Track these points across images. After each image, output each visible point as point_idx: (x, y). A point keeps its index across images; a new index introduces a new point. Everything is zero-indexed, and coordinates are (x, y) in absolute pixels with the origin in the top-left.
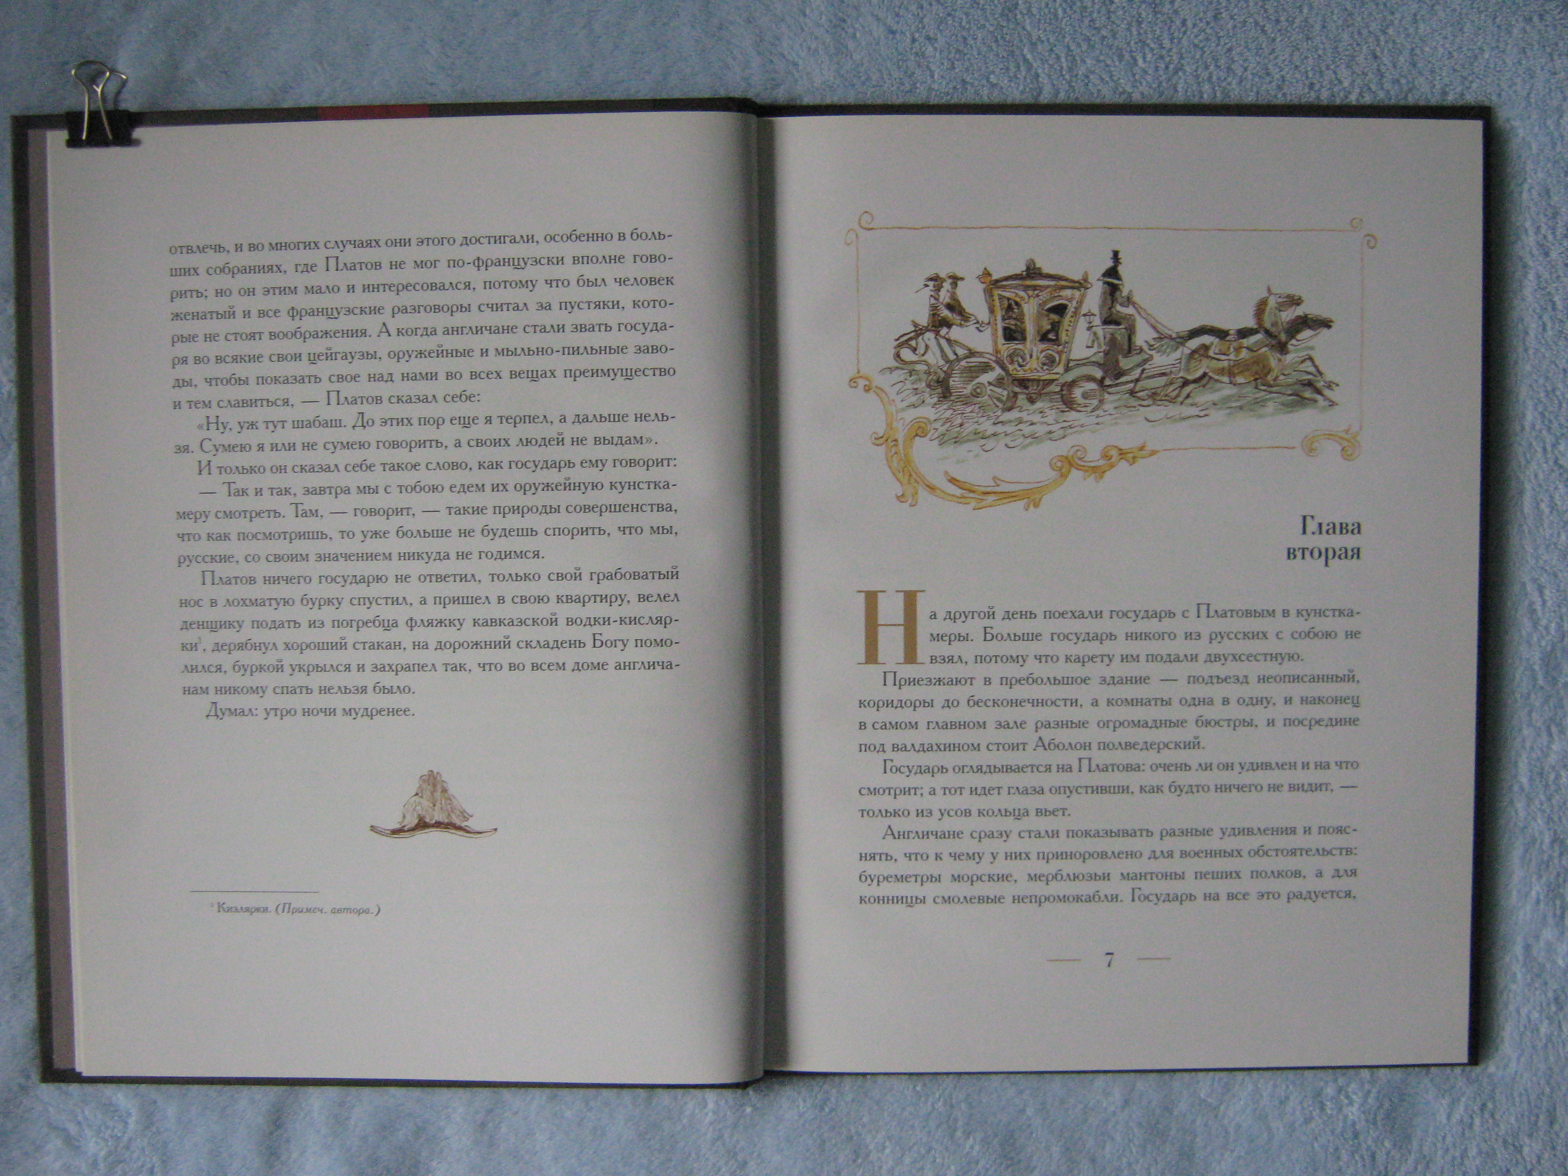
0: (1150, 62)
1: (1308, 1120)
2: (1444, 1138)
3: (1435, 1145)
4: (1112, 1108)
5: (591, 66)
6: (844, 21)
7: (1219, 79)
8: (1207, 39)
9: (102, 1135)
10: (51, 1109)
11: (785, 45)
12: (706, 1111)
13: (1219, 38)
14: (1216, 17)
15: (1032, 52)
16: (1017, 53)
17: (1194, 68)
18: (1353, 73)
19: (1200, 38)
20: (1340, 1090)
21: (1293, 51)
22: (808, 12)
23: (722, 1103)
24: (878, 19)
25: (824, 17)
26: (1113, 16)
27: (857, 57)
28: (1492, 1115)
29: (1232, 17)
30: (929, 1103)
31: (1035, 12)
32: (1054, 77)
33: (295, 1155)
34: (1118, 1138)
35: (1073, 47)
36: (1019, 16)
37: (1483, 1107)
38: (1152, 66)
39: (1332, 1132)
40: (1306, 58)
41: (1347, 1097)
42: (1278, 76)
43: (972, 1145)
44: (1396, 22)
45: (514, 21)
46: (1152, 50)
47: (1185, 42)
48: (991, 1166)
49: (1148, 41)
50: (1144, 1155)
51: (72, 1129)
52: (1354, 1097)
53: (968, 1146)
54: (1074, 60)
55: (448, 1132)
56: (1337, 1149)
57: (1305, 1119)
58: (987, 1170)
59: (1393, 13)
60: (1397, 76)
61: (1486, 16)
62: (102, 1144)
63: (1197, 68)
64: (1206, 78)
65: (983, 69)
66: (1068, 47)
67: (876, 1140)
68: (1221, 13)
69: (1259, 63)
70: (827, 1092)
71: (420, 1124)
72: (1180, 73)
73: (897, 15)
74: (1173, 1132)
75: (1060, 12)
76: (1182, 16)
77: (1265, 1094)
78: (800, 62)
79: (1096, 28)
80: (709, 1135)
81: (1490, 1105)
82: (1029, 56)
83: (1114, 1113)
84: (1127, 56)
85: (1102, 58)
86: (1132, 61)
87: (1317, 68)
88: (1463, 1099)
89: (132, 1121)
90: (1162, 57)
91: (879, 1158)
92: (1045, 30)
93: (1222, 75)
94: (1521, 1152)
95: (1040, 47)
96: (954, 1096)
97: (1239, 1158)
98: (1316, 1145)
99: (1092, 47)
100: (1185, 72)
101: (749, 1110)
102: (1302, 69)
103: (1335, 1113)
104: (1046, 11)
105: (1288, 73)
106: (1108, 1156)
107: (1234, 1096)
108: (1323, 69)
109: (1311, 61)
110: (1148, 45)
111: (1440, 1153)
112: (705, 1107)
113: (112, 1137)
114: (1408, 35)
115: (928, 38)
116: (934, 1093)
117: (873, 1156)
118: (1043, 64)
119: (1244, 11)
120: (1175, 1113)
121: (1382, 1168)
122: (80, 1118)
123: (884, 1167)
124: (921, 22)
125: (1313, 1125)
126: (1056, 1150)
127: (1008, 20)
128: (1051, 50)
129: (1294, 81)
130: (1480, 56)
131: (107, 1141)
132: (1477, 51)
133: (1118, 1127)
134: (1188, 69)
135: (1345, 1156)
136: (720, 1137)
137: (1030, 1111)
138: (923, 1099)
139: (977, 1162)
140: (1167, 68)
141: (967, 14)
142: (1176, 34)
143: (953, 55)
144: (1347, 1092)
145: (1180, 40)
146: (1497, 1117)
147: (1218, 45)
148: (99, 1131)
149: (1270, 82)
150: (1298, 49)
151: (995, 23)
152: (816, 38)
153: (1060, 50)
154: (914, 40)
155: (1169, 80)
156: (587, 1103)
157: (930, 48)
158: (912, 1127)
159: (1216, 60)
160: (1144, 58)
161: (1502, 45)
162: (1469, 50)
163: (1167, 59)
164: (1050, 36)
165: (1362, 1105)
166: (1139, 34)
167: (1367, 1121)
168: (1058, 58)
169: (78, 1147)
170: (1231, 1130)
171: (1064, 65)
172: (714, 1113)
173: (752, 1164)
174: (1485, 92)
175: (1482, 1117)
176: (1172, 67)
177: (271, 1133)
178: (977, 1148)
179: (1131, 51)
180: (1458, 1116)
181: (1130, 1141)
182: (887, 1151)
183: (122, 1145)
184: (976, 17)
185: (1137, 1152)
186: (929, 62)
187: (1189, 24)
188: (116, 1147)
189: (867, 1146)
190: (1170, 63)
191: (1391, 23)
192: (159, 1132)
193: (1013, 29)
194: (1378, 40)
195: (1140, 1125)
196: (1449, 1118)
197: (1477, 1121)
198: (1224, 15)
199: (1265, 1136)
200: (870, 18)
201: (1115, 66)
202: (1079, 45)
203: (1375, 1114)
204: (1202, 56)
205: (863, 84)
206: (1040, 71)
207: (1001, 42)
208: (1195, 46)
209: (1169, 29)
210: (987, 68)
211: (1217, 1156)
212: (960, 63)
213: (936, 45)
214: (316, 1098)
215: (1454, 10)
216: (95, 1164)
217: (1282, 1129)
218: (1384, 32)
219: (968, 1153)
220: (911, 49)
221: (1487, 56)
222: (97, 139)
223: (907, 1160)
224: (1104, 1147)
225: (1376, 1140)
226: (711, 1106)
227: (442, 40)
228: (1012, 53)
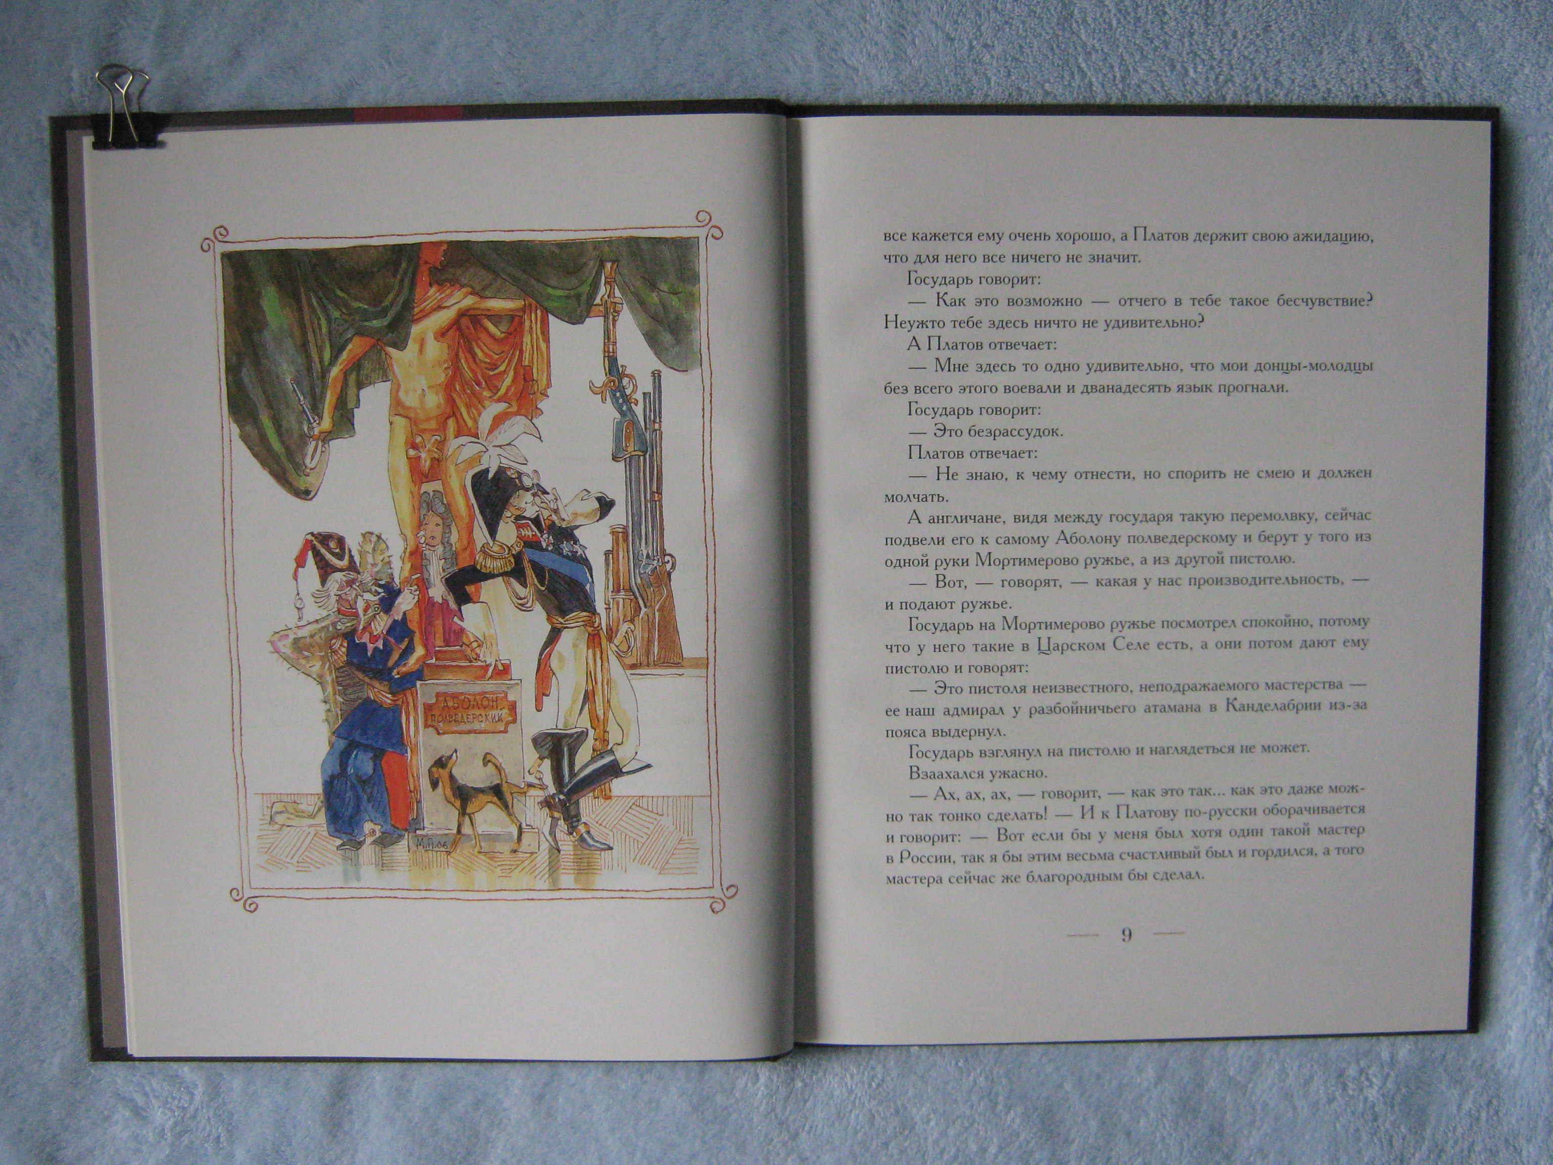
0: (1201, 73)
1: (1330, 1101)
2: (1455, 1129)
3: (1446, 1134)
4: (1146, 1084)
5: (655, 67)
6: (904, 28)
7: (1267, 90)
8: (1257, 51)
9: (168, 1106)
10: (119, 1081)
11: (845, 50)
12: (758, 1085)
13: (1268, 50)
14: (1266, 29)
15: (1086, 61)
16: (1072, 60)
17: (1243, 79)
18: (1397, 87)
19: (1250, 50)
20: (1361, 1071)
21: (1340, 64)
22: (868, 18)
23: (775, 1077)
24: (937, 27)
25: (883, 23)
26: (1166, 27)
27: (915, 63)
28: (1497, 1113)
29: (1281, 31)
30: (971, 1078)
31: (1090, 22)
32: (1107, 86)
33: (357, 1126)
34: (1152, 1115)
35: (1126, 57)
36: (1074, 25)
37: (1489, 1103)
38: (1203, 77)
39: (1353, 1113)
40: (1352, 71)
41: (1368, 1079)
42: (1323, 89)
43: (1014, 1118)
44: (1440, 38)
45: (580, 22)
46: (1203, 61)
47: (1235, 53)
48: (1032, 1138)
49: (1199, 52)
50: (1175, 1130)
51: (140, 1100)
52: (1374, 1080)
53: (1009, 1120)
54: (1128, 71)
55: (507, 1104)
56: (1357, 1130)
57: (1329, 1099)
58: (1028, 1142)
59: (1436, 29)
60: (1438, 90)
61: (1527, 32)
62: (169, 1113)
63: (1247, 79)
64: (1254, 89)
65: (1039, 77)
66: (1121, 56)
67: (921, 1113)
68: (1270, 26)
69: (1306, 75)
70: (873, 1068)
71: (480, 1096)
72: (1230, 85)
73: (956, 22)
74: (1204, 1108)
75: (1114, 22)
76: (1233, 28)
77: (1291, 1074)
78: (860, 68)
79: (1148, 39)
80: (762, 1109)
81: (1495, 1102)
82: (1083, 65)
83: (1147, 1090)
84: (1178, 67)
85: (1154, 68)
86: (1183, 72)
87: (1362, 82)
88: (1472, 1092)
89: (199, 1092)
90: (1212, 68)
91: (925, 1130)
92: (1100, 39)
93: (1270, 87)
94: (1520, 1154)
95: (1094, 56)
96: (995, 1072)
97: (1266, 1134)
98: (1338, 1126)
99: (1144, 57)
100: (1234, 84)
101: (799, 1084)
102: (1348, 82)
103: (1356, 1094)
104: (1101, 20)
105: (1334, 86)
106: (1143, 1130)
107: (1261, 1075)
108: (1369, 82)
109: (1356, 74)
110: (1199, 56)
111: (1451, 1142)
112: (758, 1079)
113: (178, 1107)
114: (1450, 51)
115: (986, 46)
116: (975, 1069)
117: (919, 1128)
118: (1097, 73)
119: (1293, 24)
120: (1206, 1090)
121: (1398, 1153)
122: (147, 1089)
123: (930, 1140)
124: (979, 29)
125: (1336, 1104)
126: (1093, 1124)
127: (1064, 30)
128: (1106, 59)
129: (1340, 93)
130: (1520, 72)
131: (173, 1111)
132: (1517, 67)
133: (1151, 1102)
134: (1237, 79)
135: (1365, 1137)
136: (773, 1110)
137: (1068, 1086)
138: (965, 1074)
139: (1018, 1135)
140: (1217, 78)
141: (1024, 23)
142: (1226, 46)
143: (1009, 63)
144: (1367, 1074)
145: (1230, 51)
146: (1500, 1114)
147: (1267, 57)
148: (166, 1102)
149: (1316, 94)
150: (1344, 63)
151: (1051, 32)
152: (876, 44)
153: (1114, 60)
154: (971, 47)
155: (1218, 90)
156: (642, 1076)
157: (988, 56)
158: (956, 1101)
159: (1264, 72)
160: (1195, 69)
161: (1542, 61)
162: (1509, 65)
163: (1217, 71)
164: (1105, 46)
165: (1380, 1088)
166: (1191, 45)
167: (1385, 1103)
168: (1112, 67)
169: (145, 1118)
170: (1258, 1107)
171: (1118, 75)
172: (766, 1086)
173: (803, 1135)
174: (1524, 106)
175: (1488, 1113)
176: (1221, 78)
177: (334, 1105)
178: (1018, 1121)
179: (1183, 62)
180: (1467, 1108)
181: (1163, 1115)
182: (932, 1123)
183: (188, 1116)
184: (1032, 25)
185: (1170, 1126)
186: (985, 69)
187: (1240, 36)
188: (183, 1118)
189: (913, 1119)
190: (1220, 74)
191: (1435, 39)
192: (225, 1104)
193: (1069, 38)
194: (1422, 55)
195: (1172, 1101)
196: (1459, 1107)
197: (1484, 1115)
198: (1273, 28)
199: (1290, 1114)
200: (929, 25)
201: (1166, 76)
202: (1132, 55)
203: (1393, 1098)
204: (1251, 68)
205: (922, 90)
206: (1094, 80)
207: (1057, 51)
208: (1245, 57)
209: (1220, 40)
210: (1043, 76)
211: (1246, 1132)
212: (1015, 71)
213: (993, 53)
214: (377, 1073)
215: (1497, 27)
216: (162, 1134)
217: (1306, 1109)
218: (1427, 46)
219: (1009, 1126)
220: (969, 56)
221: (1527, 71)
222: (123, 142)
223: (951, 1132)
224: (1139, 1122)
225: (1393, 1124)
226: (763, 1079)
227: (508, 41)
228: (1067, 63)
